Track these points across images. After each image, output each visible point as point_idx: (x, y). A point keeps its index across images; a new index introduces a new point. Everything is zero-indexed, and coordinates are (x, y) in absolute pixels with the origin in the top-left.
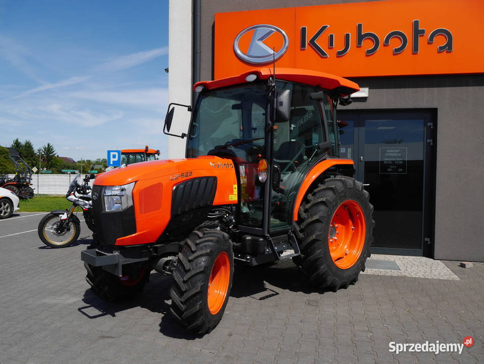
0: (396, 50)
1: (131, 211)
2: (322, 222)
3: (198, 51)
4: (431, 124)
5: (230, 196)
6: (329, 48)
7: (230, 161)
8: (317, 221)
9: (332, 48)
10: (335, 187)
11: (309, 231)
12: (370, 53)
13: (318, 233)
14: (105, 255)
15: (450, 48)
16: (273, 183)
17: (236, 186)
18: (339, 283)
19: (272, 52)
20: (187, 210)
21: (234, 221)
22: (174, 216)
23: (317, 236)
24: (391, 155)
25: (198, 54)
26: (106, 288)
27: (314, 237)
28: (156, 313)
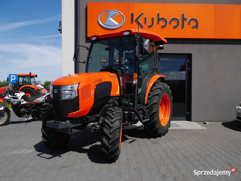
0: (175, 26)
1: (77, 98)
2: (157, 104)
3: (79, 21)
4: (189, 61)
5: (117, 92)
6: (145, 24)
7: (115, 75)
8: (156, 103)
9: (146, 24)
10: (161, 87)
11: (152, 108)
12: (163, 27)
13: (156, 109)
14: (61, 123)
15: (197, 27)
16: (139, 85)
17: (119, 87)
18: (163, 133)
19: (117, 24)
20: (100, 98)
21: (118, 104)
22: (96, 101)
23: (156, 110)
24: (171, 74)
25: (79, 22)
26: (55, 142)
27: (154, 111)
28: (83, 153)
